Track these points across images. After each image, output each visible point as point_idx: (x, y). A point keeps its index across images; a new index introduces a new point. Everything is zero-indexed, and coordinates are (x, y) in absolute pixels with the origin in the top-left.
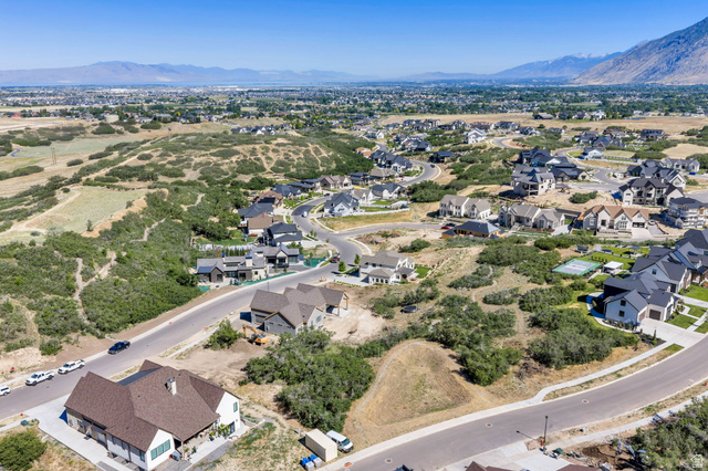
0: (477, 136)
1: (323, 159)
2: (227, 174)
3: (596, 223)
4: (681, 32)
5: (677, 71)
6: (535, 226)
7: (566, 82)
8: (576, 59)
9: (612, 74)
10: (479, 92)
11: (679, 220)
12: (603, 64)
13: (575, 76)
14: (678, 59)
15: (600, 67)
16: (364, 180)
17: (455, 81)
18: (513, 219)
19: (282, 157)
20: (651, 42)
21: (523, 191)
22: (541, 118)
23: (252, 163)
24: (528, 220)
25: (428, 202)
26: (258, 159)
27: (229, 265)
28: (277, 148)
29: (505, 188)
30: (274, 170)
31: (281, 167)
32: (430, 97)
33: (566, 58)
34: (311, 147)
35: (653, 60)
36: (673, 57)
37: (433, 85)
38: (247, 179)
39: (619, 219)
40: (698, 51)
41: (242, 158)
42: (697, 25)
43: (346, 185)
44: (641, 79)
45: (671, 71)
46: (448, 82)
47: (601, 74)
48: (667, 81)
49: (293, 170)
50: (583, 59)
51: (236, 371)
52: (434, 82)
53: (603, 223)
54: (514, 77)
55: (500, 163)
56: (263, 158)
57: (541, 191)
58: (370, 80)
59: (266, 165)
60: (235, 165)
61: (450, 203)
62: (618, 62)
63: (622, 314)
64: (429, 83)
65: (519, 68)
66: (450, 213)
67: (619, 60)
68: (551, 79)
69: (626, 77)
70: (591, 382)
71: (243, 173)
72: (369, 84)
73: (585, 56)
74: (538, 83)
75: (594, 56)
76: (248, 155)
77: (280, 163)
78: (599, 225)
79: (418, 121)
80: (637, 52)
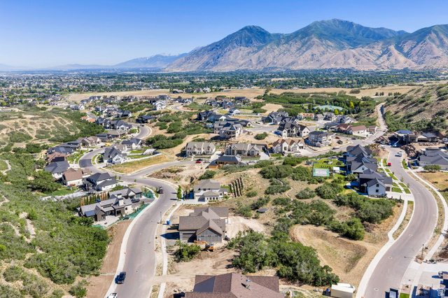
0: (162, 105)
1: (68, 126)
2: (4, 144)
3: (282, 149)
4: (217, 43)
5: (219, 64)
6: (249, 155)
7: (160, 70)
8: (162, 57)
9: (185, 65)
10: (114, 77)
11: (318, 143)
12: (180, 60)
13: (164, 67)
14: (218, 58)
15: (178, 61)
16: (109, 138)
17: (92, 70)
18: (236, 152)
19: (39, 128)
20: (203, 48)
21: (227, 136)
22: (177, 92)
23: (19, 134)
24: (245, 151)
25: (168, 148)
26: (23, 130)
27: (105, 207)
28: (32, 121)
29: (213, 135)
30: (38, 137)
31: (42, 134)
32: (82, 81)
33: (157, 56)
34: (56, 119)
35: (206, 58)
36: (216, 56)
37: (76, 73)
38: (23, 145)
39: (293, 145)
40: (227, 53)
41: (10, 131)
42: (224, 39)
43: (98, 143)
44: (201, 69)
45: (216, 64)
46: (86, 70)
47: (179, 66)
48: (215, 70)
49: (52, 136)
50: (166, 57)
51: (223, 270)
52: (76, 71)
53: (285, 149)
54: (127, 67)
55: (187, 120)
56: (26, 129)
57: (237, 135)
58: (28, 69)
59: (30, 134)
60: (6, 136)
61: (194, 147)
62: (187, 59)
63: (377, 191)
64: (72, 71)
65: (130, 61)
66: (195, 153)
67: (189, 57)
68: (151, 68)
69: (192, 67)
70: (401, 226)
71: (17, 142)
72: (27, 72)
73: (167, 54)
74: (144, 71)
75: (172, 55)
76: (14, 127)
77: (39, 132)
78: (283, 150)
79: (105, 97)
80: (197, 53)
